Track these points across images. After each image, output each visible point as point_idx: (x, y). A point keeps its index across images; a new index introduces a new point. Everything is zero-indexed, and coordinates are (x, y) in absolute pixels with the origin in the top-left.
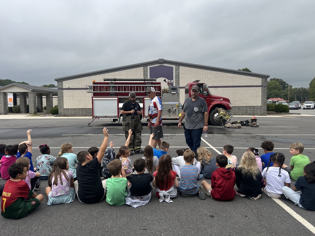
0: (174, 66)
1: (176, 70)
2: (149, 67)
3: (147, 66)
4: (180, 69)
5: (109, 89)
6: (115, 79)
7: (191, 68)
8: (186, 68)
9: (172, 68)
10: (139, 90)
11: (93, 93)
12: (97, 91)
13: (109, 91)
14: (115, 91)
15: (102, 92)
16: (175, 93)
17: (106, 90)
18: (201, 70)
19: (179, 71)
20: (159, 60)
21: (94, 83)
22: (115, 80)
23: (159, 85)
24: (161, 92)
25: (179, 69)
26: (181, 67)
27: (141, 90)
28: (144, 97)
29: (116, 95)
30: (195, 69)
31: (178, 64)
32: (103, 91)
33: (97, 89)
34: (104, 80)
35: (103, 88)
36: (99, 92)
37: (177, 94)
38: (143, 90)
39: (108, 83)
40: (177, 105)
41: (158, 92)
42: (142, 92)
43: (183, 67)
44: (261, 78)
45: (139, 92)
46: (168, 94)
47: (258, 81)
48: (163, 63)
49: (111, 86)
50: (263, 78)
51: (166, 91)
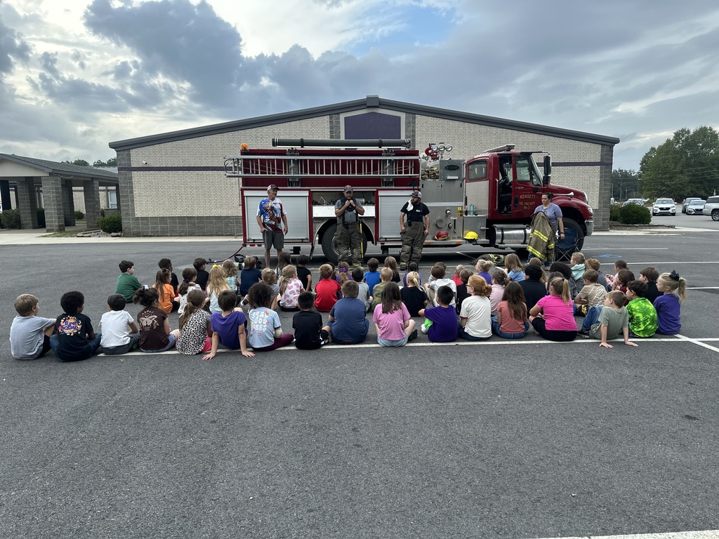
0: (403, 116)
1: (408, 124)
2: (342, 117)
3: (339, 114)
4: (416, 122)
5: (285, 169)
6: (302, 140)
7: (443, 120)
8: (430, 120)
9: (399, 118)
10: (365, 172)
11: (241, 179)
12: (253, 173)
13: (286, 173)
14: (302, 172)
15: (267, 175)
16: (457, 178)
17: (277, 171)
19: (414, 127)
20: (369, 98)
21: (244, 152)
22: (302, 143)
23: (415, 158)
24: (419, 175)
25: (414, 123)
26: (419, 118)
27: (369, 171)
28: (378, 190)
29: (304, 183)
30: (451, 123)
31: (413, 110)
32: (269, 173)
33: (252, 168)
34: (274, 144)
35: (269, 166)
36: (260, 175)
37: (459, 182)
38: (375, 170)
39: (283, 153)
40: (460, 209)
41: (413, 175)
42: (372, 175)
43: (424, 117)
44: (600, 146)
45: (363, 175)
46: (437, 180)
47: (594, 153)
48: (377, 107)
49: (293, 160)
50: (605, 145)
51: (432, 175)
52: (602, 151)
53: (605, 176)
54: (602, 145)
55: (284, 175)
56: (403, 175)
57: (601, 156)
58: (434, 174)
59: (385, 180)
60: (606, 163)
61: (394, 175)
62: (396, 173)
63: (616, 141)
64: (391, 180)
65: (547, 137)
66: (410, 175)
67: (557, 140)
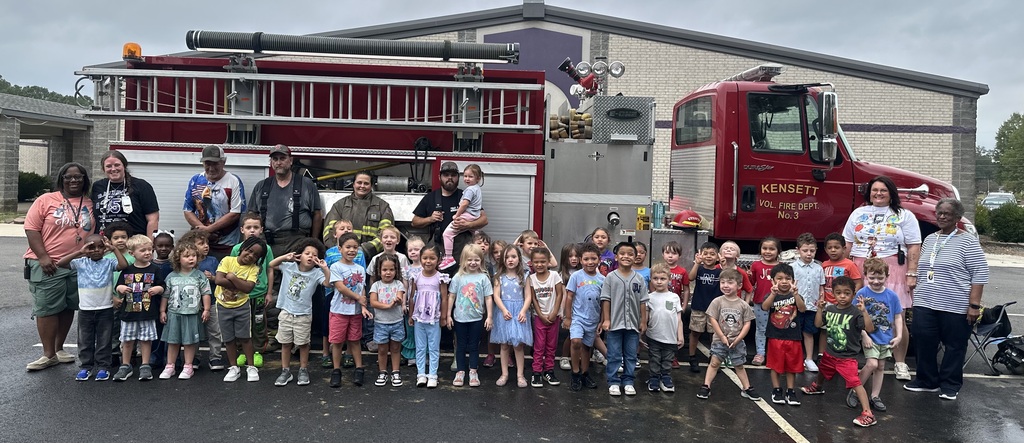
0: (586, 35)
1: (594, 48)
2: (480, 34)
3: (474, 29)
4: (610, 46)
5: (219, 103)
6: (258, 36)
8: (635, 44)
9: (579, 39)
10: (411, 115)
14: (260, 111)
15: (177, 114)
16: (634, 138)
17: (198, 106)
18: (701, 53)
21: (134, 60)
22: (258, 43)
23: (536, 87)
24: (543, 129)
25: (606, 47)
26: (615, 41)
27: (421, 113)
28: (440, 158)
29: (266, 136)
30: (673, 49)
31: (605, 27)
32: (181, 111)
33: (144, 97)
34: (191, 43)
35: (182, 93)
36: (156, 113)
37: (641, 149)
38: (435, 113)
39: (217, 66)
40: (641, 212)
41: (527, 126)
42: (426, 123)
43: (624, 38)
44: (952, 97)
45: (407, 122)
46: (587, 141)
47: (941, 110)
48: (541, 19)
49: (237, 81)
50: (960, 96)
51: (574, 129)
52: (956, 107)
53: (963, 153)
54: (955, 95)
55: (215, 116)
56: (501, 125)
57: (955, 116)
58: (580, 127)
59: (460, 136)
60: (964, 129)
61: (482, 125)
62: (486, 121)
63: (982, 90)
64: (476, 137)
65: (851, 78)
66: (519, 126)
67: (870, 85)
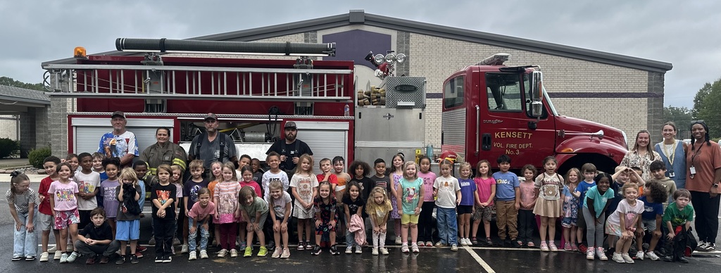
0: (394, 34)
1: (400, 43)
2: (320, 34)
3: (316, 31)
4: (411, 42)
6: (163, 41)
7: (444, 40)
8: (429, 40)
9: (389, 37)
10: (266, 91)
11: (75, 99)
12: (90, 90)
13: (140, 91)
14: (166, 90)
15: (111, 94)
16: (413, 104)
17: (125, 88)
18: (473, 45)
19: (408, 47)
20: (352, 13)
21: (81, 59)
22: (163, 45)
23: (348, 71)
24: (353, 99)
25: (408, 42)
26: (415, 38)
27: (272, 90)
29: (168, 107)
30: (454, 43)
31: (407, 28)
32: (114, 92)
34: (119, 46)
35: (114, 80)
37: (417, 111)
38: (282, 90)
39: (137, 61)
40: (418, 152)
41: (342, 98)
42: (276, 96)
43: (420, 36)
44: (647, 73)
45: (263, 96)
46: (382, 106)
47: (639, 81)
48: (362, 23)
49: (150, 71)
50: (653, 72)
51: (374, 98)
52: (650, 79)
53: (655, 111)
54: (649, 71)
55: (136, 94)
56: (325, 97)
57: (649, 85)
58: (377, 97)
60: (655, 94)
61: (313, 97)
62: (315, 95)
63: (668, 67)
64: (309, 105)
66: (337, 97)
67: (590, 65)
